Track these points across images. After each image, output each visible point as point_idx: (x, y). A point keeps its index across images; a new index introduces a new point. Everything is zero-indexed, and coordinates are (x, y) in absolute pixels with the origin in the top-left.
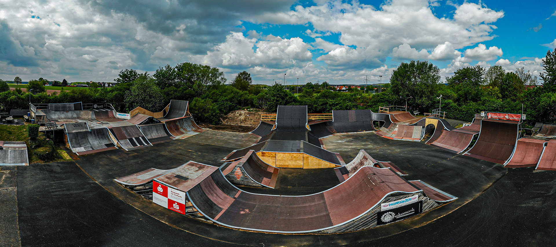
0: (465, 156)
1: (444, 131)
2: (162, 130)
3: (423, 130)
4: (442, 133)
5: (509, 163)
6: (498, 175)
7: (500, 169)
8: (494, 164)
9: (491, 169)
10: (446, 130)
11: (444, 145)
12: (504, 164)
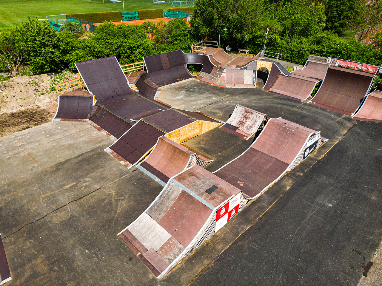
0: (310, 104)
1: (280, 76)
3: (255, 74)
4: (277, 78)
5: (356, 116)
6: (350, 125)
7: (349, 120)
8: (342, 115)
9: (341, 118)
10: (282, 75)
11: (284, 92)
12: (351, 116)
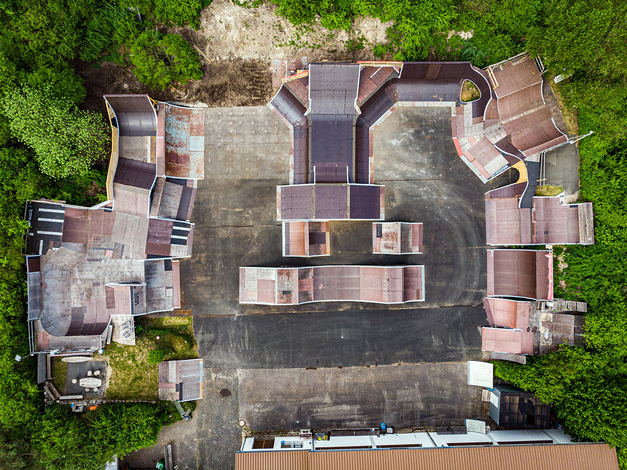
2: (171, 186)
9: (475, 291)
10: (519, 200)
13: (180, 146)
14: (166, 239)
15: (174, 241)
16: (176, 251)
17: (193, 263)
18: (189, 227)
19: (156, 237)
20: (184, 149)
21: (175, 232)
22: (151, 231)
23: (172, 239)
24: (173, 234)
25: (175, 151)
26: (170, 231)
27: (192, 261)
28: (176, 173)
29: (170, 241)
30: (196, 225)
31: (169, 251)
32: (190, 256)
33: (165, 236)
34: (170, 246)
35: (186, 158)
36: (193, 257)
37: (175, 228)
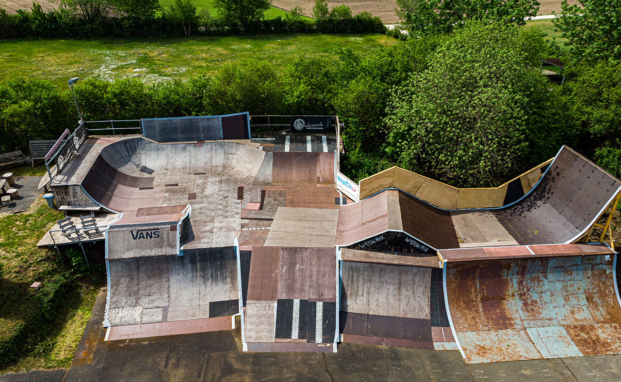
2: (421, 289)
13: (526, 304)
14: (290, 289)
15: (285, 308)
16: (261, 316)
17: (225, 356)
18: (325, 341)
19: (292, 265)
20: (523, 314)
21: (308, 308)
22: (306, 254)
23: (290, 302)
24: (303, 303)
25: (510, 292)
26: (311, 295)
27: (232, 355)
28: (458, 300)
29: (284, 297)
30: (335, 357)
31: (259, 298)
32: (245, 349)
33: (298, 286)
34: (272, 299)
35: (503, 322)
36: (243, 357)
37: (320, 306)
